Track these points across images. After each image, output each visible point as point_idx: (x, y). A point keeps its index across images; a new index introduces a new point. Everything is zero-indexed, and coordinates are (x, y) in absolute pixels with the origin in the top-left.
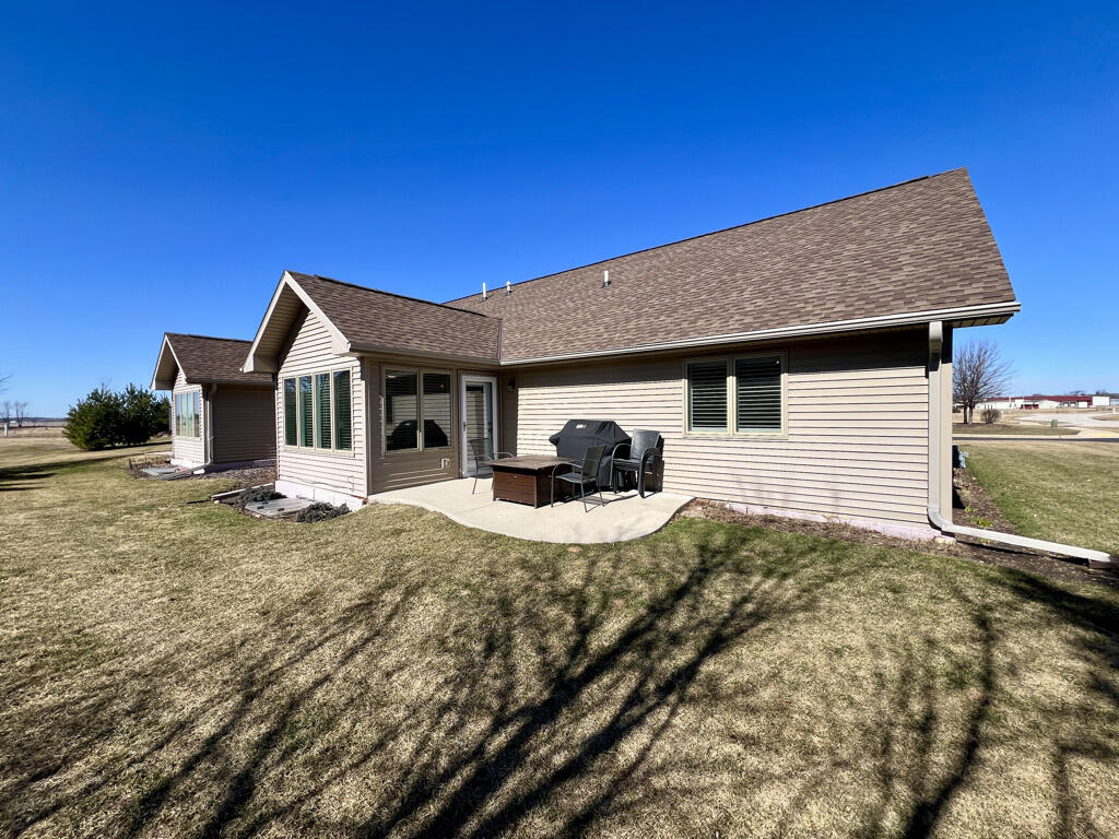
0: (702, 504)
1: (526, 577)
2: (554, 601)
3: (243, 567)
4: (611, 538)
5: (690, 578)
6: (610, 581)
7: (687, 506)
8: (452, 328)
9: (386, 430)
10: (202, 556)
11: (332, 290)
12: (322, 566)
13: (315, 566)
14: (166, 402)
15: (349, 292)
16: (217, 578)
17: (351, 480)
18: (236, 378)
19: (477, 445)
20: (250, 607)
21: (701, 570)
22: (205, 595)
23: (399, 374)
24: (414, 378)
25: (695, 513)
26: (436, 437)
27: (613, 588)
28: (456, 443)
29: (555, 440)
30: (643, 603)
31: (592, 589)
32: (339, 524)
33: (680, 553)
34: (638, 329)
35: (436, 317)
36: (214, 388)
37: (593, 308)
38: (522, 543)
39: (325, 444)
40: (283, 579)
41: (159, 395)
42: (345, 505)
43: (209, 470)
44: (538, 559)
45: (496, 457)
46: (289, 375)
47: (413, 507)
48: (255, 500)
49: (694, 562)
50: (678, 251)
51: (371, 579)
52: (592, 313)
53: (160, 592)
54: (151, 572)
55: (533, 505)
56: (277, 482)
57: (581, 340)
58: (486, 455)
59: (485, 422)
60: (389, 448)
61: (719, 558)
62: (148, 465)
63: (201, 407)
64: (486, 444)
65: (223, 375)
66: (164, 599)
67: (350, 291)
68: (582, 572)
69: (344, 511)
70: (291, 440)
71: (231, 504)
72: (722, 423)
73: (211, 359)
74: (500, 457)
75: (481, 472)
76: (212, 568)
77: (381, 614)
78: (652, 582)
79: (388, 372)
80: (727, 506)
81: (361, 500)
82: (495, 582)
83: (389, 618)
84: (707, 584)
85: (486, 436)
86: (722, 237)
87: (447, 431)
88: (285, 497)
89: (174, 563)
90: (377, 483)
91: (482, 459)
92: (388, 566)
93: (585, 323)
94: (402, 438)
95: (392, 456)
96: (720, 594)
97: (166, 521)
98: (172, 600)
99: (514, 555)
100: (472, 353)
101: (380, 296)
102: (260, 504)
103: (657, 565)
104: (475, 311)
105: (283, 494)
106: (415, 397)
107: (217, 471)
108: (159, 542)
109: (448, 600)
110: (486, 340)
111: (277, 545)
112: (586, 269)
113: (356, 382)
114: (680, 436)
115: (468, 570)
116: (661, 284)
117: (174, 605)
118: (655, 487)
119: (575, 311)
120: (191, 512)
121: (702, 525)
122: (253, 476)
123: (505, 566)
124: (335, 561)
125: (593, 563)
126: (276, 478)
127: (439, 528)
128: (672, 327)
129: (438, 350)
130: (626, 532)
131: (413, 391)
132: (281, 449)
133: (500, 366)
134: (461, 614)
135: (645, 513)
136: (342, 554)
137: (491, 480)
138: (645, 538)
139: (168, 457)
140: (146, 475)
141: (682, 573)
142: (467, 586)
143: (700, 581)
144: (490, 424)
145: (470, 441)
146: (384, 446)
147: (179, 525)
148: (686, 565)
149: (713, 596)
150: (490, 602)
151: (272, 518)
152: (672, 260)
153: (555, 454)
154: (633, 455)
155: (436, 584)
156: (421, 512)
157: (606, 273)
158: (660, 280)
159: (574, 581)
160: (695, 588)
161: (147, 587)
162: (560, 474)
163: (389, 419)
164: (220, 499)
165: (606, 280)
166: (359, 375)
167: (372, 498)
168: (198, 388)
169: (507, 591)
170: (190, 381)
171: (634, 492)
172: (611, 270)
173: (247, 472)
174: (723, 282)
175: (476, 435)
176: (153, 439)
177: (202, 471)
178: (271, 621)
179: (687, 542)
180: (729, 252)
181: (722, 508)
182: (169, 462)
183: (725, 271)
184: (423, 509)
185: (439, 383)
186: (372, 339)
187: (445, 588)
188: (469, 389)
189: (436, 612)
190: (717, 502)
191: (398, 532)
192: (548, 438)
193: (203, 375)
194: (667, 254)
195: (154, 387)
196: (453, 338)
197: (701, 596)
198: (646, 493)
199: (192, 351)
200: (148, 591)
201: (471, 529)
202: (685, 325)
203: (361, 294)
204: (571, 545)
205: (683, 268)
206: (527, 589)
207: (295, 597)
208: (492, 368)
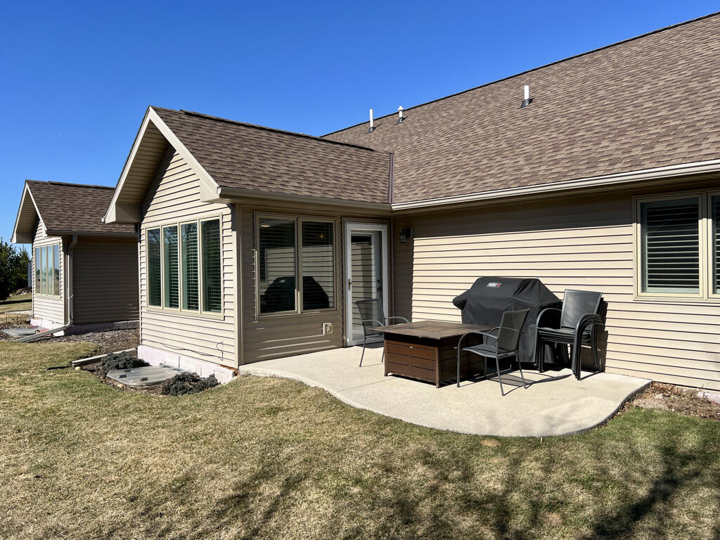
0: (663, 391)
1: (430, 474)
2: (468, 508)
3: (108, 443)
4: (538, 430)
5: (653, 492)
6: (540, 488)
7: (640, 392)
8: (335, 167)
9: (260, 287)
10: (65, 430)
11: (199, 127)
12: (191, 448)
13: (184, 447)
14: (25, 255)
15: (218, 128)
16: (81, 455)
17: (220, 347)
18: (98, 230)
19: (364, 305)
20: (117, 491)
21: (667, 481)
22: (70, 473)
23: (275, 223)
24: (291, 227)
25: (653, 402)
26: (316, 298)
27: (546, 498)
28: (339, 306)
29: (460, 303)
30: (586, 521)
31: (516, 497)
32: (208, 398)
33: (635, 455)
34: (572, 159)
35: (315, 154)
36: (75, 241)
37: (510, 134)
38: (423, 431)
39: (192, 304)
40: (150, 460)
41: (18, 248)
42: (213, 376)
43: (68, 332)
44: (442, 454)
45: (387, 321)
46: (153, 226)
47: (290, 381)
48: (117, 367)
49: (656, 470)
50: (626, 53)
51: (246, 466)
52: (508, 141)
53: (25, 468)
54: (15, 444)
55: (434, 384)
56: (139, 347)
57: (493, 176)
58: (375, 320)
59: (374, 279)
60: (264, 309)
61: (692, 467)
62: (8, 325)
63: (61, 261)
64: (375, 306)
65: (84, 225)
66: (30, 476)
67: (219, 126)
68: (501, 472)
69: (212, 383)
70: (155, 299)
71: (92, 371)
72: (693, 282)
73: (72, 208)
74: (391, 322)
75: (370, 340)
76: (74, 444)
77: (259, 508)
78: (597, 492)
79: (262, 221)
80: (700, 395)
81: (232, 371)
82: (392, 479)
83: (268, 515)
84: (677, 502)
85: (374, 296)
86: (687, 30)
87: (328, 290)
88: (147, 365)
89: (37, 435)
90: (250, 351)
91: (370, 324)
92: (264, 452)
93: (499, 153)
94: (277, 298)
95: (268, 320)
96: (696, 516)
97: (28, 388)
98: (37, 477)
99: (413, 447)
100: (358, 197)
101: (251, 131)
102: (122, 372)
103: (604, 471)
104: (361, 144)
105: (146, 361)
106: (291, 250)
107: (77, 334)
108: (22, 411)
109: (335, 497)
110: (374, 181)
111: (142, 421)
112: (498, 85)
113: (226, 233)
114: (630, 299)
115: (359, 462)
116: (602, 98)
117: (39, 483)
118: (596, 366)
119: (485, 139)
120: (52, 379)
121: (664, 420)
122: (114, 340)
123: (403, 459)
124: (205, 442)
125: (516, 463)
126: (138, 342)
127: (322, 408)
128: (619, 154)
129: (318, 194)
130: (559, 424)
131: (291, 244)
132: (144, 310)
133: (392, 211)
134: (352, 517)
135: (583, 400)
136: (212, 435)
137: (382, 349)
138: (584, 434)
139: (28, 316)
140: (7, 336)
141: (640, 483)
142: (358, 482)
143: (666, 497)
144: (380, 281)
145: (357, 303)
146: (257, 307)
147: (41, 393)
148: (645, 473)
149: (685, 519)
150: (386, 503)
151: (136, 389)
152: (615, 66)
153: (459, 319)
154: (564, 322)
155: (320, 477)
156: (300, 387)
157: (526, 88)
158: (601, 93)
159: (491, 484)
160: (659, 506)
161: (13, 462)
162: (468, 346)
163: (263, 276)
164: (80, 364)
165: (527, 97)
166: (229, 225)
167: (244, 369)
168: (58, 241)
169: (407, 491)
170: (50, 233)
171: (566, 371)
172: (533, 84)
173: (108, 335)
174: (692, 91)
175: (362, 295)
176: (12, 297)
177: (62, 333)
178: (140, 509)
179: (645, 442)
180: (698, 49)
181: (692, 396)
182: (29, 322)
183: (694, 76)
184: (301, 383)
185: (320, 234)
186: (245, 183)
187: (331, 482)
188: (355, 239)
189: (322, 511)
190: (685, 389)
191: (274, 411)
192: (451, 299)
193: (64, 226)
194: (608, 58)
195: (15, 240)
196: (336, 178)
197: (669, 516)
198: (583, 374)
199: (52, 200)
200: (14, 465)
201: (359, 411)
202: (636, 152)
203: (231, 130)
204: (485, 437)
205: (632, 75)
206: (434, 490)
207: (163, 482)
208: (381, 213)
